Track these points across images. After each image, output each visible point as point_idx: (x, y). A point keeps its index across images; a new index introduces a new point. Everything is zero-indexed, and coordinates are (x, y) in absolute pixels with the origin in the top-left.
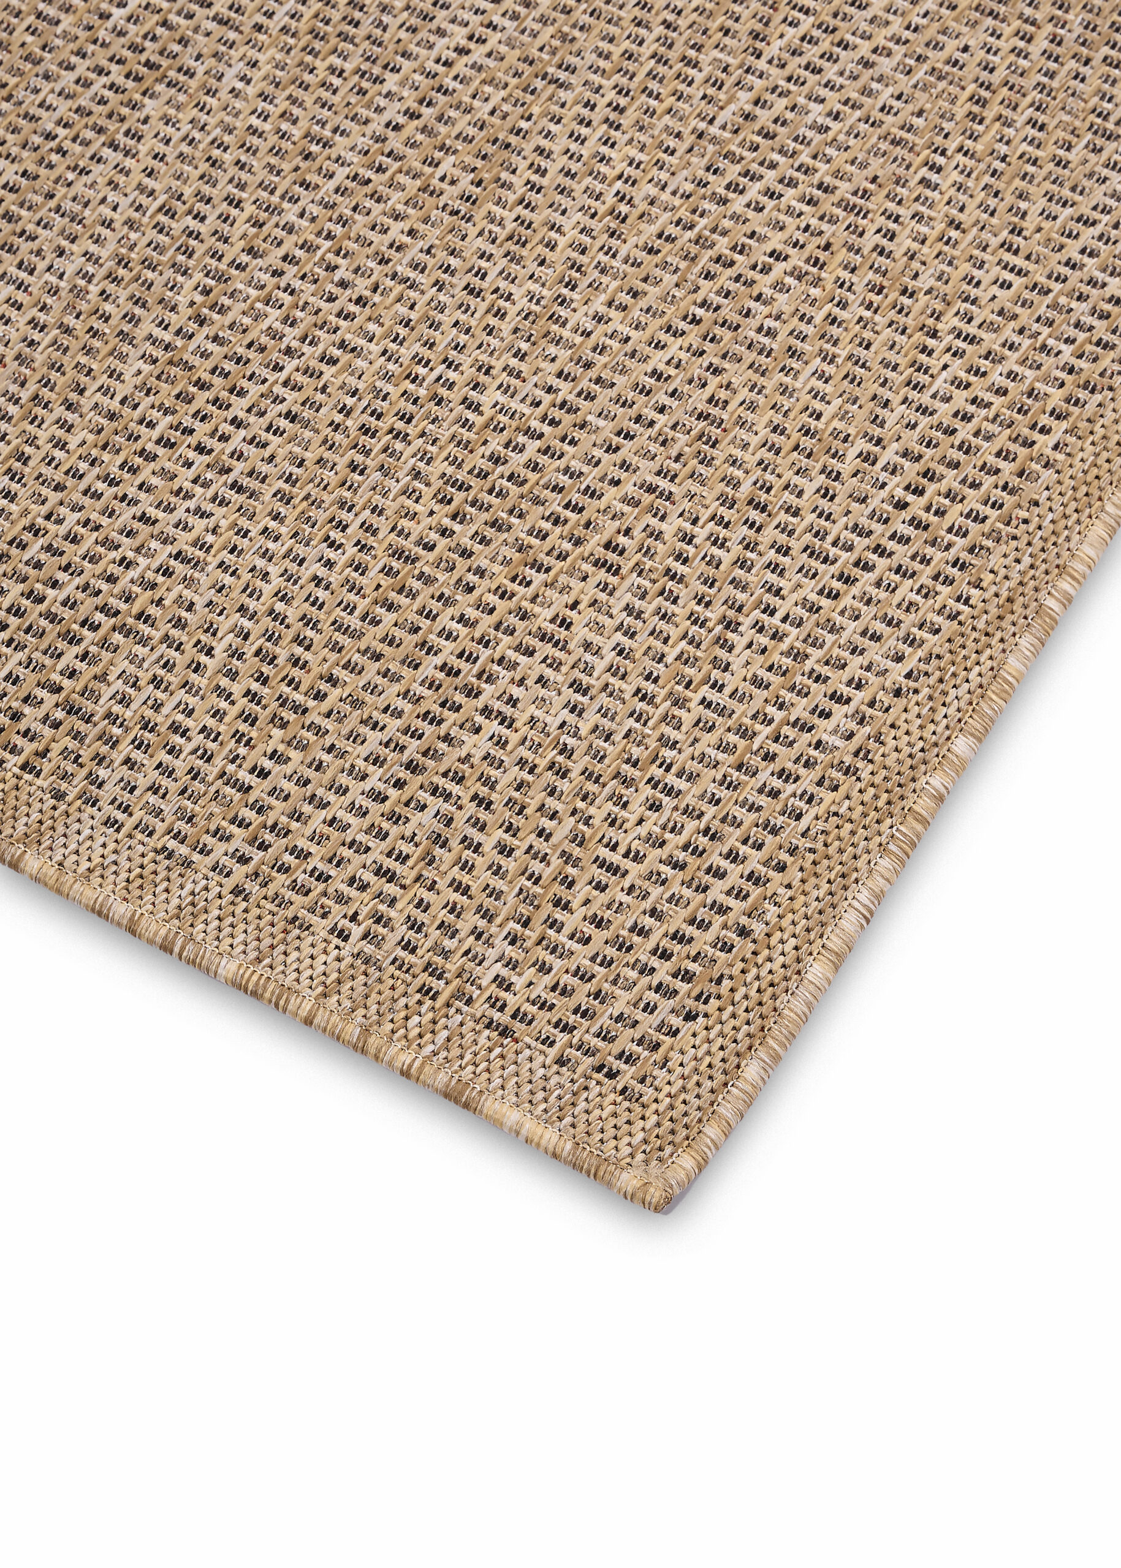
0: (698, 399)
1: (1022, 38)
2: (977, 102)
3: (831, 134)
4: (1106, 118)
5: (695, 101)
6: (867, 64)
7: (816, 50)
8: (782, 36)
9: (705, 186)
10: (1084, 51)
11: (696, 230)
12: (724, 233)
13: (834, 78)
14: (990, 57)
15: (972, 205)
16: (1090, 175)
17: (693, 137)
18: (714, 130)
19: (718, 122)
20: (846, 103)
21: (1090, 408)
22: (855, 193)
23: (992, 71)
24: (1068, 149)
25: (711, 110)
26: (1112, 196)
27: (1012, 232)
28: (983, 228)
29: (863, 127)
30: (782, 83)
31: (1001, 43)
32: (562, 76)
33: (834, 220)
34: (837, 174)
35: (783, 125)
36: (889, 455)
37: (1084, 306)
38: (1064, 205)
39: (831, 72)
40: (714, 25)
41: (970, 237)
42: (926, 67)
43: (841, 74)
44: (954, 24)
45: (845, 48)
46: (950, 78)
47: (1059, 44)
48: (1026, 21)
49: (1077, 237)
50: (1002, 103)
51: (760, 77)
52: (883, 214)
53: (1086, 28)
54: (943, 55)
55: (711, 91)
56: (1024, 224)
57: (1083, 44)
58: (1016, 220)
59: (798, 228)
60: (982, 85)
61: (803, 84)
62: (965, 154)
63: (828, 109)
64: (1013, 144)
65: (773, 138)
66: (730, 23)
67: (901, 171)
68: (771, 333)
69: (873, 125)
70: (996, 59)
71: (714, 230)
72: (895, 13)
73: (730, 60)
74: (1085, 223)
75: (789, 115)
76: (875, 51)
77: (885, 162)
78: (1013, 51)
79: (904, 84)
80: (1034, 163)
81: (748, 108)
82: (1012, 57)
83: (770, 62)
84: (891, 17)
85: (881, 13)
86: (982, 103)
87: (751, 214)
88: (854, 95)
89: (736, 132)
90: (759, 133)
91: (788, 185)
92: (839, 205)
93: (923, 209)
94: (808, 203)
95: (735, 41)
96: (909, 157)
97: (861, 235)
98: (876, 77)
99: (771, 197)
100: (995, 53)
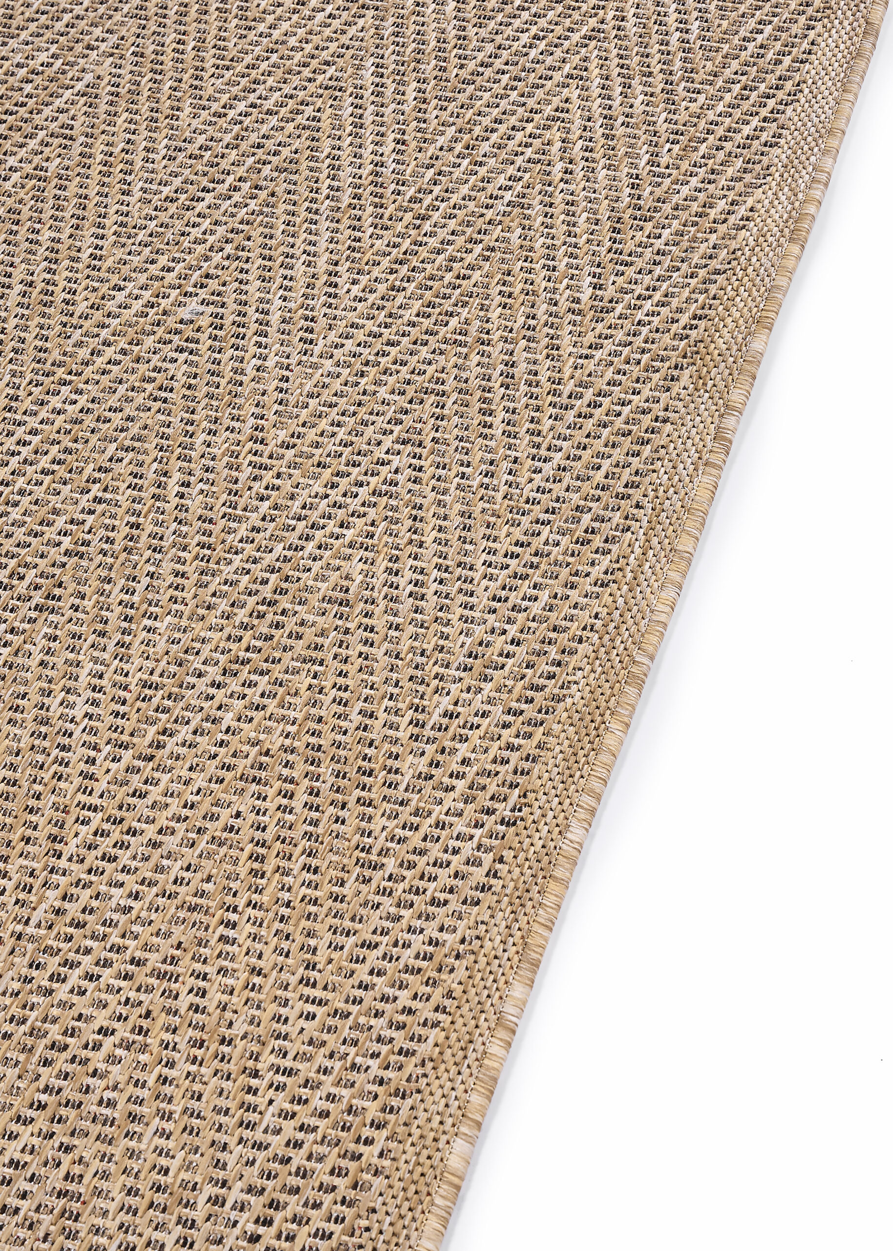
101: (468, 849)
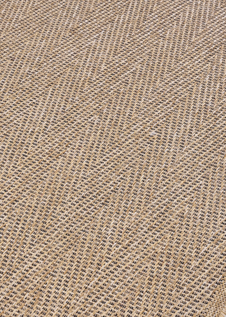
1: (160, 265)
2: (150, 280)
3: (116, 288)
4: (180, 284)
5: (85, 280)
6: (124, 271)
7: (113, 268)
8: (104, 264)
9: (87, 300)
10: (174, 268)
11: (85, 311)
12: (92, 312)
13: (117, 274)
14: (152, 269)
15: (150, 305)
16: (177, 298)
17: (84, 288)
18: (89, 287)
19: (90, 285)
20: (120, 280)
22: (122, 302)
23: (153, 273)
24: (171, 291)
25: (88, 282)
26: (182, 303)
27: (159, 311)
28: (153, 310)
29: (124, 286)
30: (105, 275)
31: (155, 266)
32: (54, 274)
33: (118, 309)
34: (118, 297)
35: (105, 286)
38: (171, 305)
39: (116, 273)
40: (89, 262)
41: (150, 313)
42: (138, 272)
43: (118, 273)
44: (144, 262)
45: (119, 267)
46: (143, 274)
47: (168, 266)
48: (160, 261)
49: (175, 312)
50: (156, 280)
51: (100, 274)
52: (129, 307)
53: (174, 262)
54: (142, 269)
55: (88, 278)
56: (162, 309)
57: (174, 266)
58: (160, 308)
59: (109, 311)
60: (151, 276)
61: (110, 276)
62: (148, 293)
63: (115, 282)
64: (159, 290)
65: (103, 289)
66: (92, 261)
67: (133, 297)
69: (126, 286)
70: (154, 270)
71: (90, 311)
72: (130, 259)
73: (93, 270)
74: (176, 309)
75: (107, 283)
76: (126, 268)
77: (129, 294)
78: (158, 268)
79: (133, 276)
80: (164, 295)
81: (97, 281)
82: (158, 269)
83: (102, 271)
84: (129, 260)
85: (127, 259)
86: (151, 280)
87: (98, 307)
88: (121, 278)
89: (94, 287)
90: (100, 288)
91: (107, 300)
92: (119, 305)
93: (138, 306)
94: (112, 304)
95: (94, 266)
96: (135, 293)
97: (124, 312)
98: (126, 274)
99: (103, 303)
100: (154, 268)
101: (206, 288)
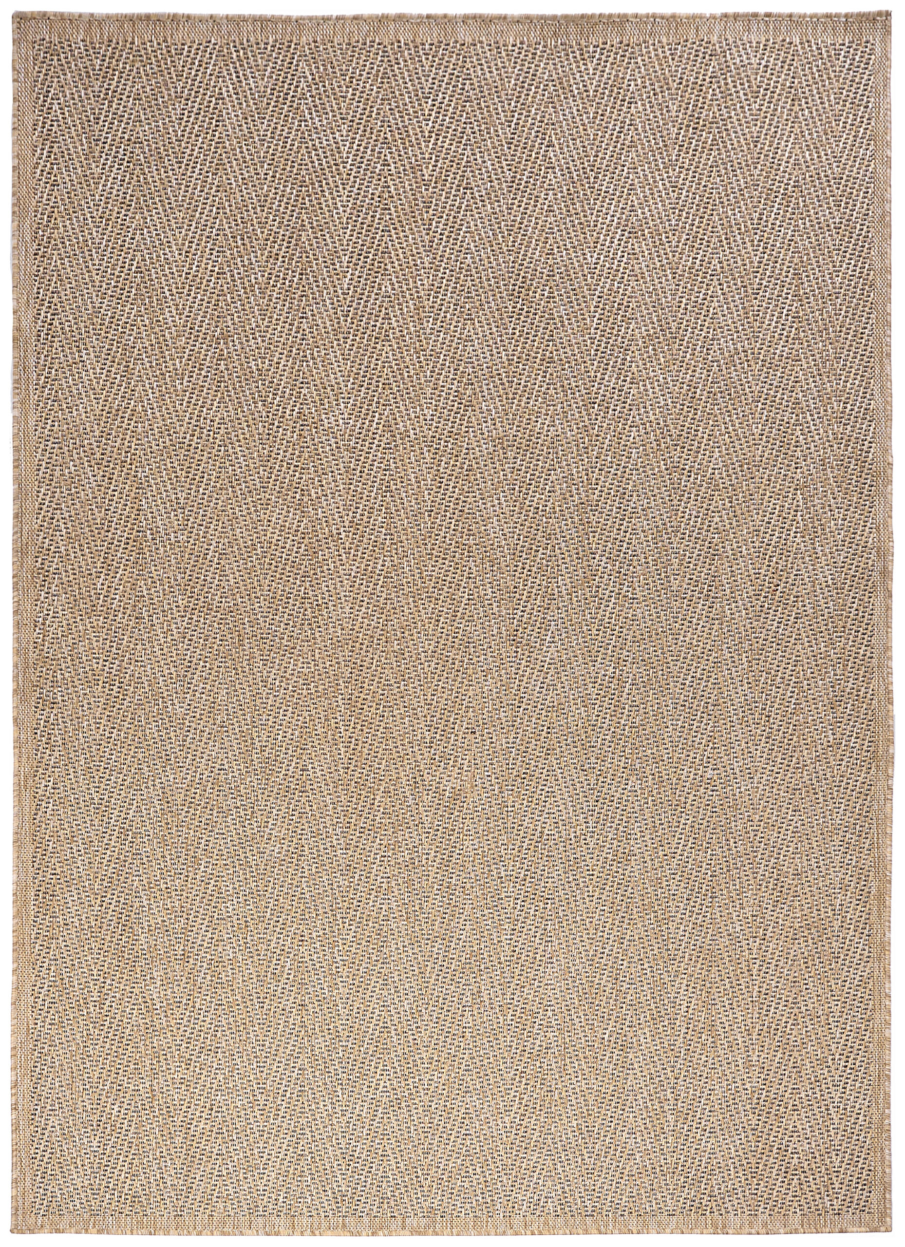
0: (791, 1064)
3: (780, 987)
6: (777, 966)
7: (764, 968)
8: (754, 968)
9: (761, 1013)
10: (820, 938)
11: (766, 1025)
12: (772, 1023)
15: (819, 989)
17: (751, 1003)
18: (754, 999)
19: (754, 996)
20: (778, 978)
21: (871, 1026)
22: (793, 999)
23: (804, 954)
25: (750, 994)
27: (831, 991)
28: (824, 994)
29: (785, 982)
30: (761, 980)
32: (713, 1002)
34: (787, 996)
36: (837, 1057)
37: (856, 1002)
39: (770, 971)
45: (770, 964)
46: (796, 960)
50: (810, 961)
51: (756, 981)
55: (747, 990)
56: (832, 988)
58: (830, 988)
60: (803, 958)
61: (766, 978)
65: (768, 994)
67: (799, 989)
68: (796, 1041)
71: (769, 1023)
73: (747, 980)
77: (795, 988)
78: (805, 946)
81: (758, 990)
83: (756, 976)
86: (806, 963)
89: (759, 997)
91: (778, 1004)
93: (809, 995)
94: (785, 1007)
96: (799, 984)
97: (800, 1008)
100: (802, 949)
101: (860, 946)
